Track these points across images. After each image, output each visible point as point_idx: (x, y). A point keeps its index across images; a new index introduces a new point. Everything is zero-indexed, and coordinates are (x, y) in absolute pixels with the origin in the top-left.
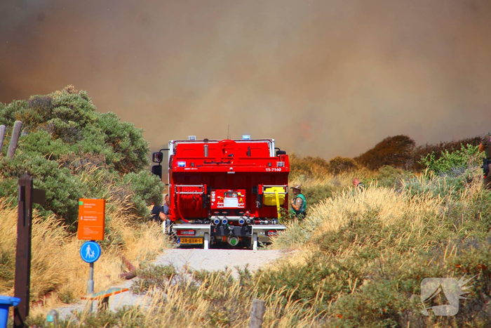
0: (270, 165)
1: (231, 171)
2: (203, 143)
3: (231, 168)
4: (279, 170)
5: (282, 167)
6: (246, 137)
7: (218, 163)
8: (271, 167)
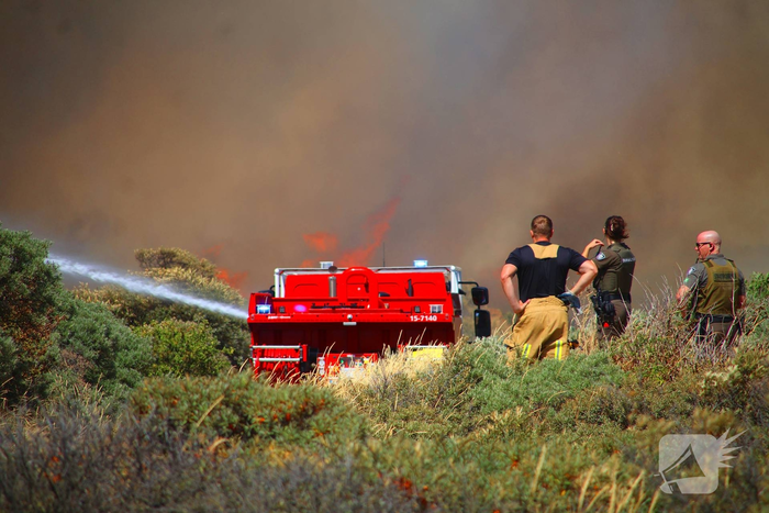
0: (417, 310)
1: (350, 320)
2: (328, 273)
3: (349, 316)
4: (434, 319)
5: (438, 314)
6: (420, 263)
7: (334, 308)
8: (419, 314)
